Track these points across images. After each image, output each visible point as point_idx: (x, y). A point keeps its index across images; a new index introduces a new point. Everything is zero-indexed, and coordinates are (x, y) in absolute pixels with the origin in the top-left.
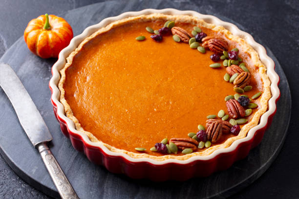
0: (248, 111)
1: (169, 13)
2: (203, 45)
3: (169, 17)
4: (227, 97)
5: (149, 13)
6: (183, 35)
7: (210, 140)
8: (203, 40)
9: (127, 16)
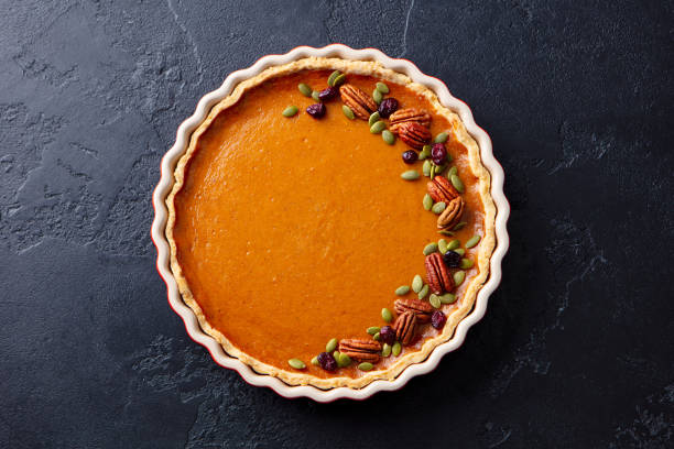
0: (458, 276)
1: (336, 55)
2: (391, 128)
3: (336, 64)
4: (428, 247)
5: (304, 57)
6: (359, 108)
7: (400, 341)
8: (392, 117)
9: (267, 67)
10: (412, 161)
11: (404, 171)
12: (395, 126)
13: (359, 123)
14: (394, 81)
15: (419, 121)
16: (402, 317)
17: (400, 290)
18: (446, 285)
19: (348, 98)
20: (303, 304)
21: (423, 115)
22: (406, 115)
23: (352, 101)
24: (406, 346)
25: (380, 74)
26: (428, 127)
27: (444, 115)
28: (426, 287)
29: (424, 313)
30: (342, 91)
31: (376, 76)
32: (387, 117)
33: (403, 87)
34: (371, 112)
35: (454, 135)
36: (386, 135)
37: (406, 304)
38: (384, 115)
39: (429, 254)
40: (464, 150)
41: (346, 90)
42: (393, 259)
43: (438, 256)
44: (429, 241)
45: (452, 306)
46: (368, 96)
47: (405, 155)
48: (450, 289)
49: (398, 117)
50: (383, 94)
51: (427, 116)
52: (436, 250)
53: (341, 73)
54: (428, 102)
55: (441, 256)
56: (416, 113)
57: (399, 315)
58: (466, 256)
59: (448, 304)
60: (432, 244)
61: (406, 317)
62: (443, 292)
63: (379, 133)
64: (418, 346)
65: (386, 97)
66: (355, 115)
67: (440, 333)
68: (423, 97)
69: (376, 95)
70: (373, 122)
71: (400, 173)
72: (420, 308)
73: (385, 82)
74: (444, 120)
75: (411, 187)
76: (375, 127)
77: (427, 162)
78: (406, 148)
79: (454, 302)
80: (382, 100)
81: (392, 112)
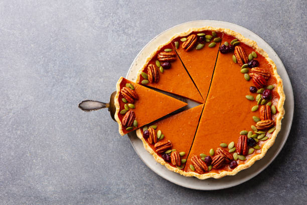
10: (254, 92)
11: (248, 94)
12: (252, 74)
13: (237, 66)
14: (261, 54)
15: (264, 76)
16: (218, 156)
17: (222, 145)
18: (244, 152)
19: (237, 53)
20: (177, 131)
21: (267, 74)
22: (259, 71)
23: (238, 54)
24: (214, 169)
25: (255, 48)
26: (267, 80)
27: (277, 78)
28: (235, 148)
29: (229, 159)
30: (236, 48)
31: (254, 48)
32: (251, 68)
33: (264, 58)
34: (244, 63)
35: (277, 88)
36: (246, 76)
37: (222, 151)
38: (250, 67)
39: (242, 135)
40: (278, 97)
41: (238, 49)
42: (226, 130)
43: (246, 138)
44: (245, 129)
45: (242, 162)
46: (247, 55)
47: (251, 88)
48: (244, 153)
49: (255, 70)
50: (253, 57)
51: (269, 75)
52: (246, 134)
53: (238, 40)
54: (272, 69)
55: (247, 138)
56: (265, 72)
57: (217, 154)
58: (257, 143)
59: (241, 160)
60: (246, 131)
61: (220, 156)
62: (241, 154)
63: (243, 73)
64: (219, 171)
65: (255, 59)
66: (237, 61)
67: (232, 171)
68: (271, 66)
69: (250, 56)
70: (244, 68)
71: (246, 95)
72: (228, 156)
73: (257, 53)
74: (276, 80)
75: (248, 102)
76: (243, 70)
77: (259, 95)
78: (253, 85)
79: (244, 160)
80: (252, 59)
81: (254, 67)
